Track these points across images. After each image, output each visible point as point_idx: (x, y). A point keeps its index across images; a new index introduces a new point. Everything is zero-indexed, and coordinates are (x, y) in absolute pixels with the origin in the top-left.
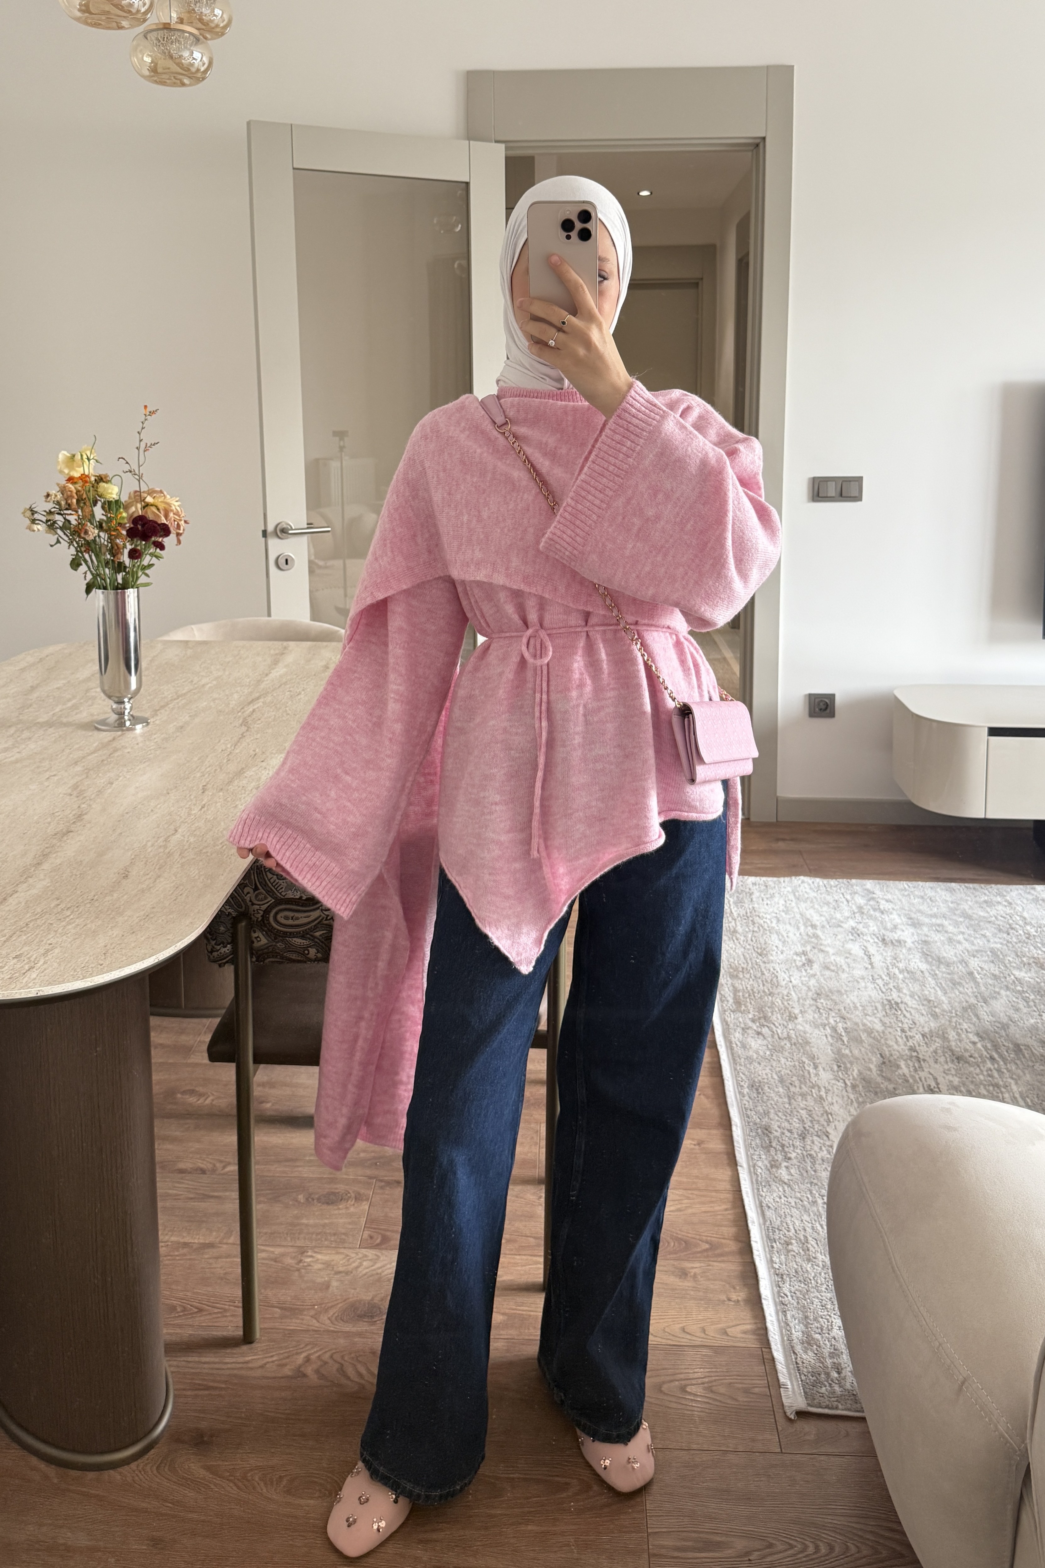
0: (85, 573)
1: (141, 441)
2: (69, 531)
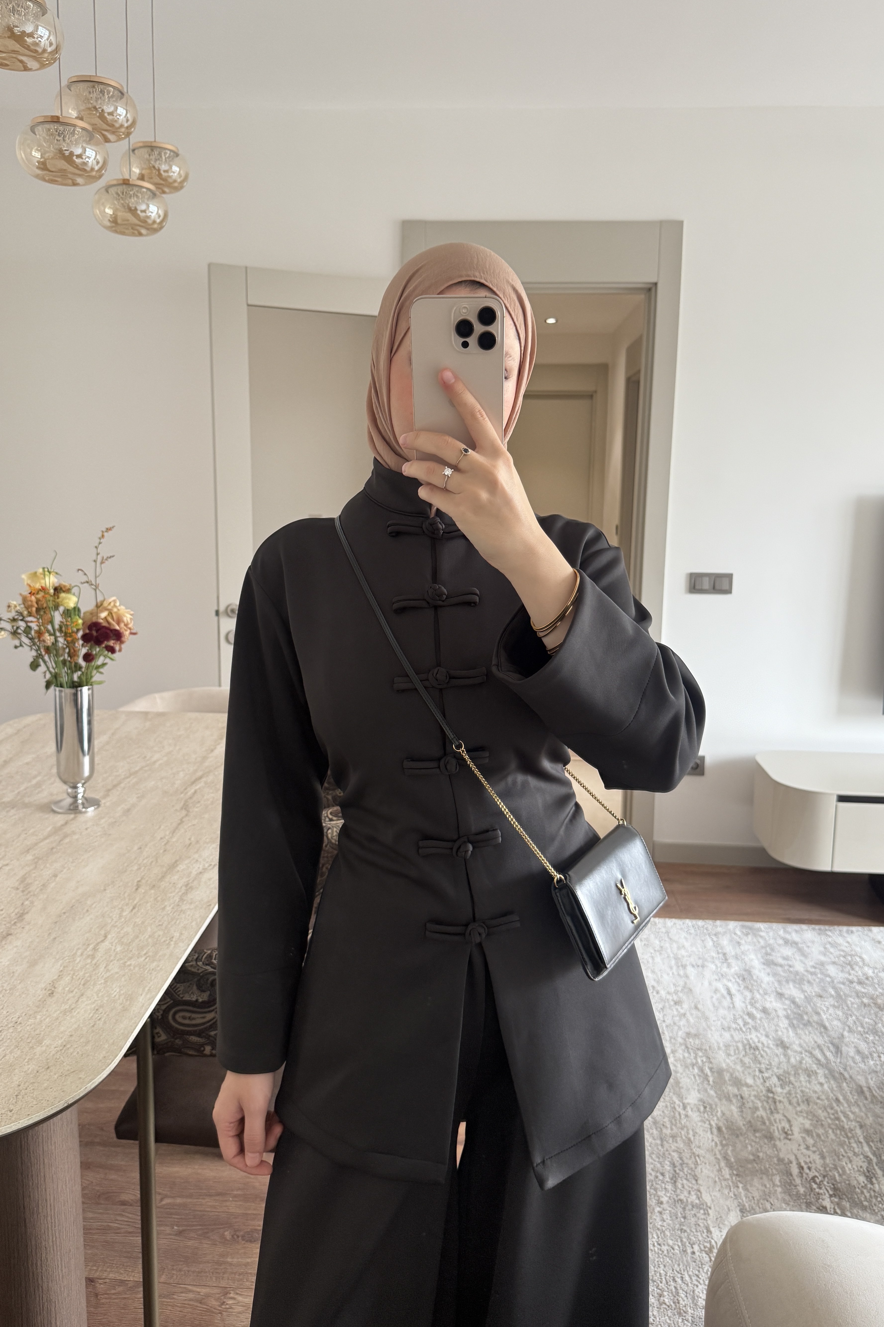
0: (45, 672)
1: (98, 554)
2: (30, 636)
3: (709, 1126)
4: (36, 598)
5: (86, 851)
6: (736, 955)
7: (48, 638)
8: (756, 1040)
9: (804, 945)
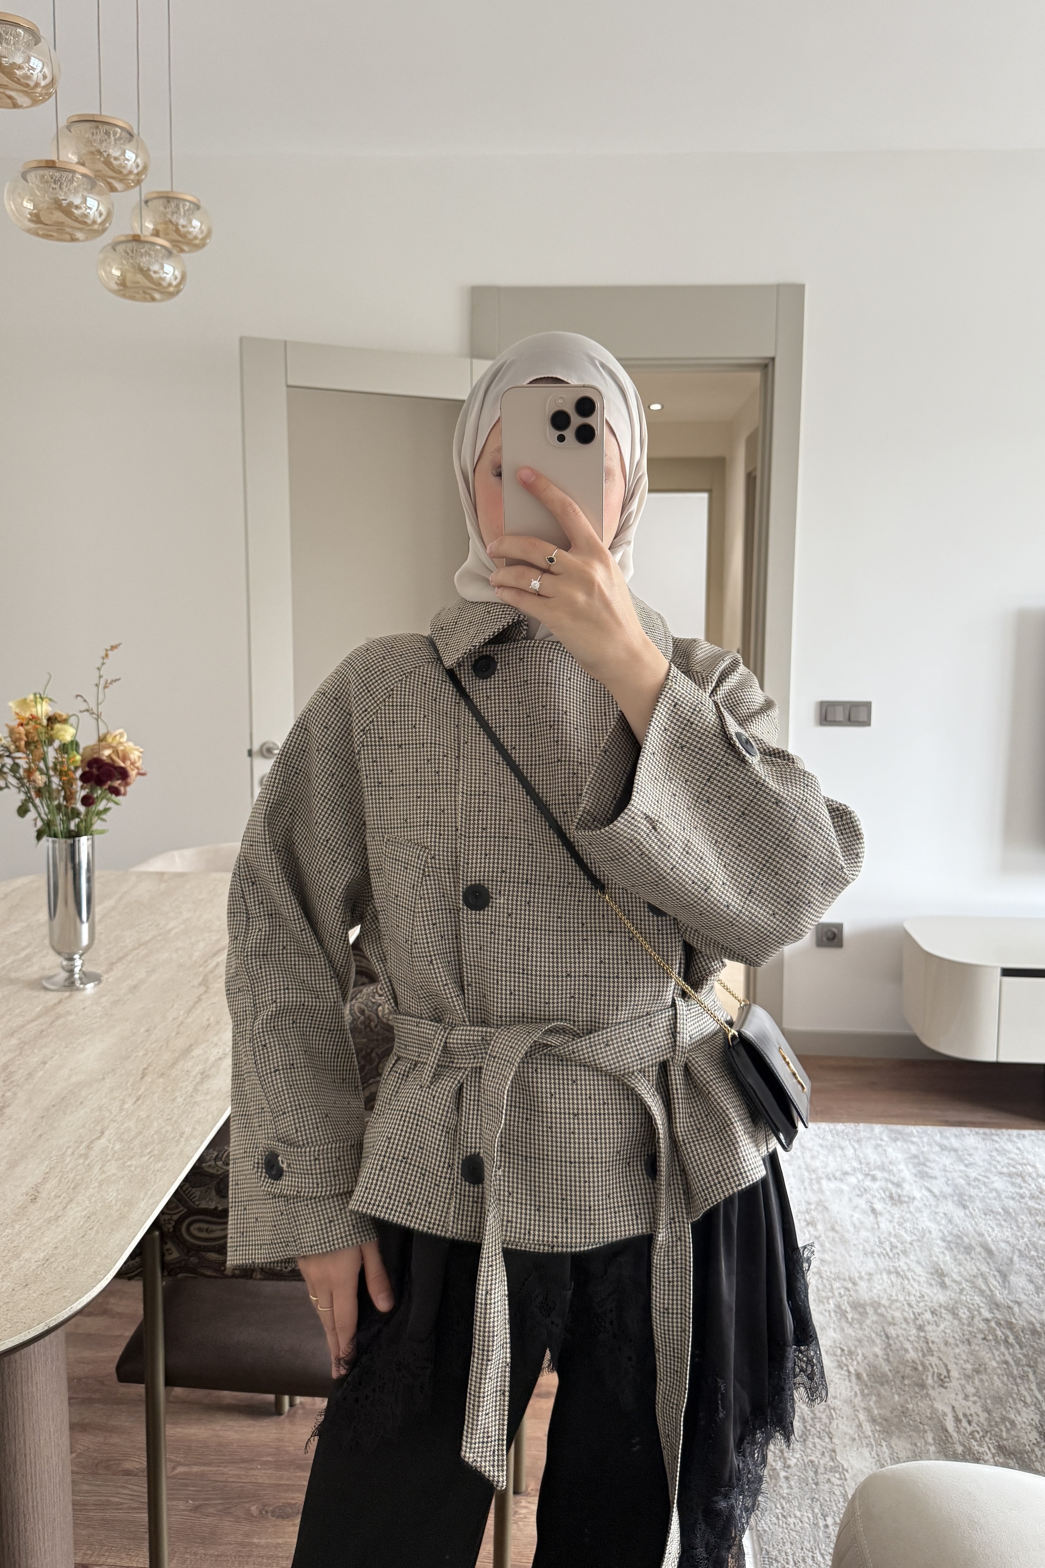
0: (36, 819)
1: (100, 677)
2: (18, 775)
3: (847, 1374)
4: (25, 729)
5: (82, 1034)
7: (39, 777)
8: (906, 1268)
9: (965, 1152)
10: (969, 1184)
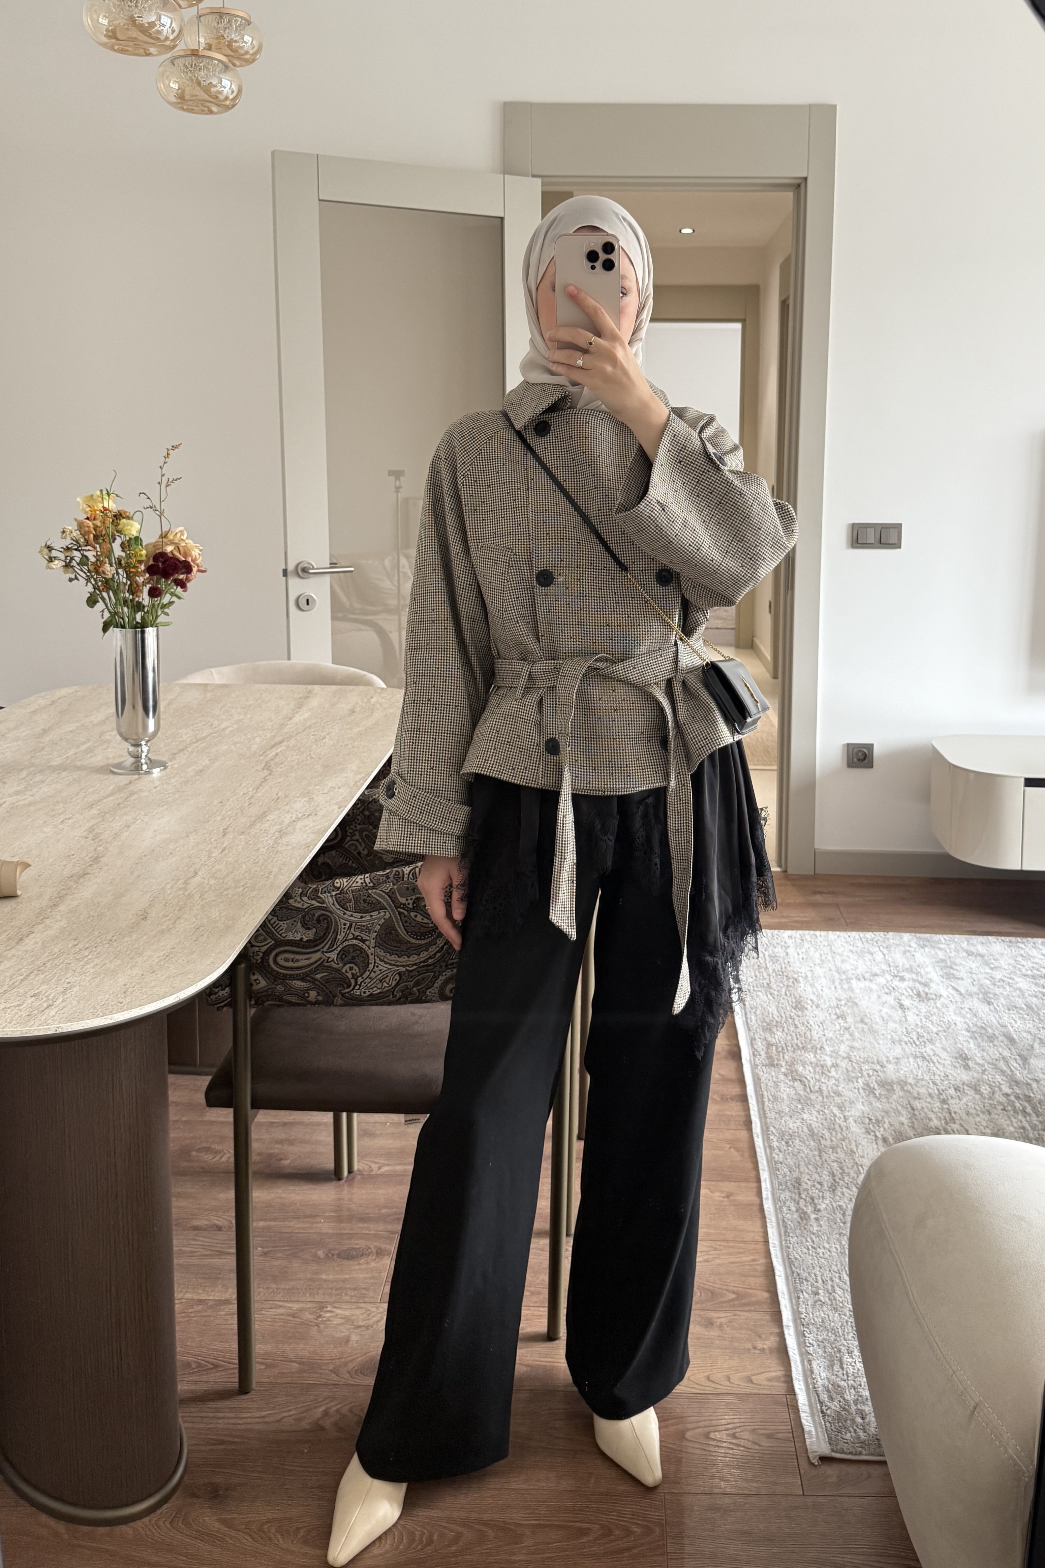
0: (103, 611)
1: (163, 475)
2: (86, 568)
4: (93, 524)
5: (159, 806)
6: (911, 966)
7: (107, 569)
8: (931, 1053)
9: (991, 957)
10: (994, 985)
